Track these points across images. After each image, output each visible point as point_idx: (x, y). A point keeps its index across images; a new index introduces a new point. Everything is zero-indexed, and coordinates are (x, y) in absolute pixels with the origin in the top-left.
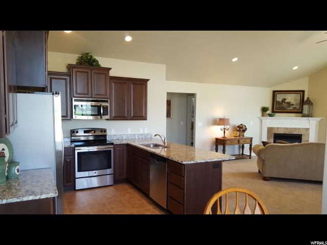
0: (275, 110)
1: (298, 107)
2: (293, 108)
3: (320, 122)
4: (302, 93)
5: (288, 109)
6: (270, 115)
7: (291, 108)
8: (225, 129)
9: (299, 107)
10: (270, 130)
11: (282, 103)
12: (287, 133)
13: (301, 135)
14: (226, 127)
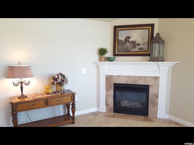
0: (117, 53)
1: (145, 47)
2: (139, 49)
3: (174, 68)
4: (150, 28)
5: (132, 50)
6: (109, 59)
7: (137, 49)
8: (21, 83)
9: (147, 48)
10: (108, 78)
11: (125, 43)
12: (129, 83)
13: (148, 86)
14: (23, 80)
